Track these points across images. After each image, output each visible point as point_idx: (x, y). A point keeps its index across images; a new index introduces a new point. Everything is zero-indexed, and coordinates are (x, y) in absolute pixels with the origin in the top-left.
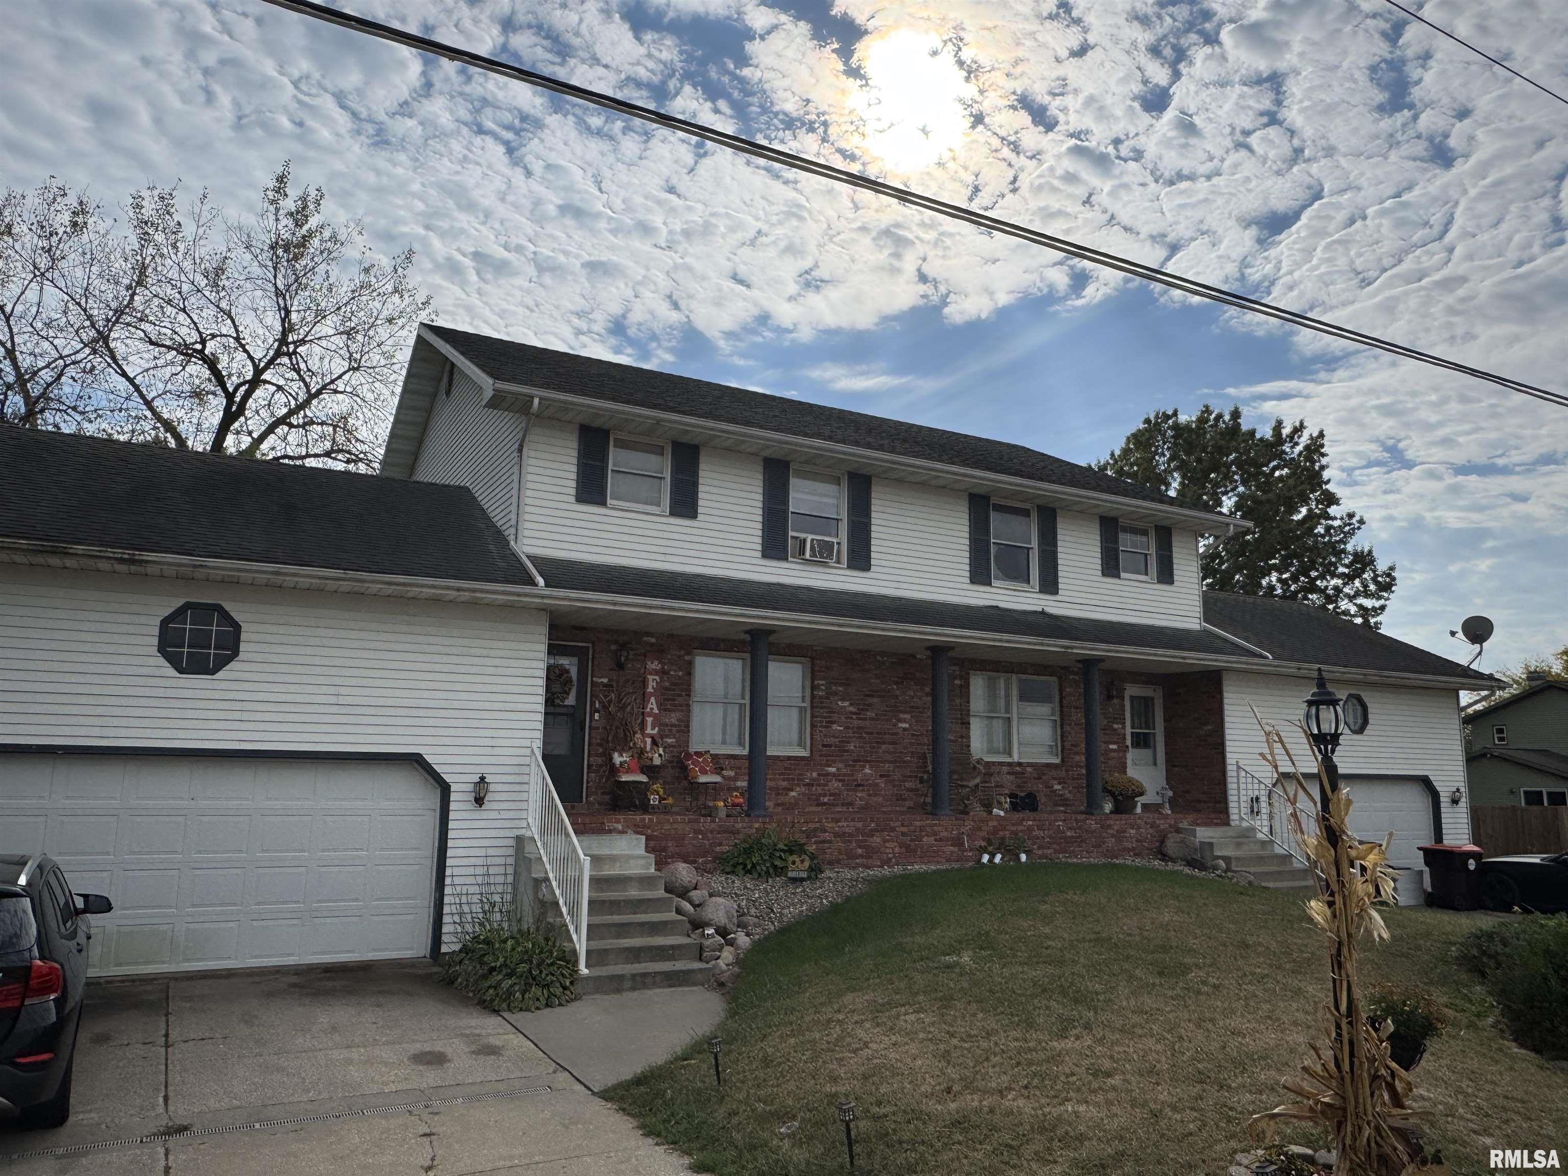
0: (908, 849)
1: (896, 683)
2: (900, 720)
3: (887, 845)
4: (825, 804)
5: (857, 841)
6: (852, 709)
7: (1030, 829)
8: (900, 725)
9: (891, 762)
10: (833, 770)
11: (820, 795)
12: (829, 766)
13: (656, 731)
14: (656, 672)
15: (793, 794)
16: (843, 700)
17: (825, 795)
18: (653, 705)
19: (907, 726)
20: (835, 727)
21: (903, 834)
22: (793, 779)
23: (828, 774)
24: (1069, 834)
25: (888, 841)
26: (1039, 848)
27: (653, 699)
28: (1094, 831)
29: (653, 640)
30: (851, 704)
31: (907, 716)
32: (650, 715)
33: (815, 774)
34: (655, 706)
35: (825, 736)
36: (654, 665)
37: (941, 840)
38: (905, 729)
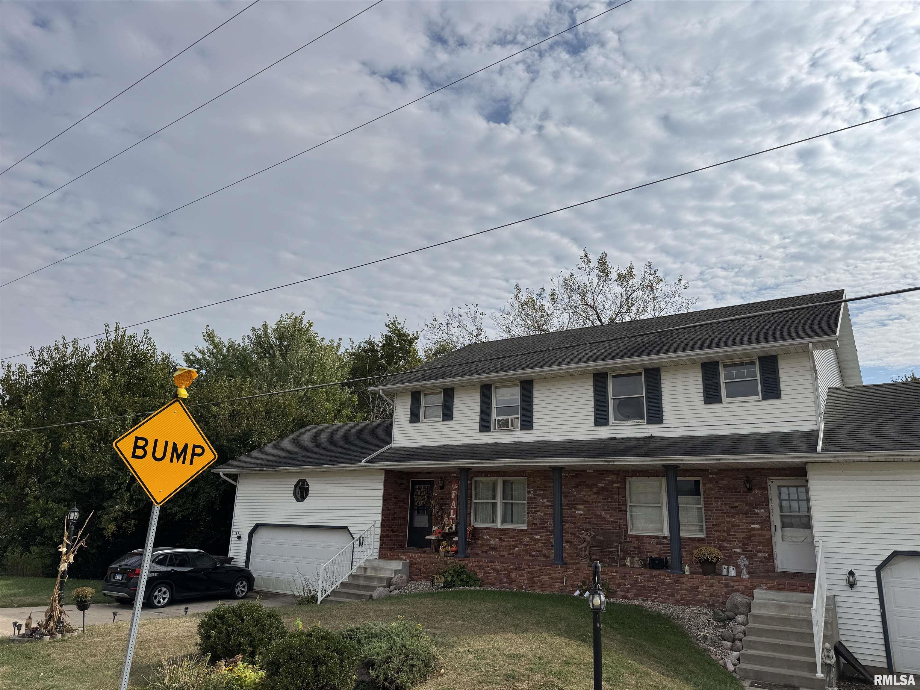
0: (532, 582)
1: (574, 488)
2: (578, 510)
3: (520, 578)
4: (534, 556)
5: (505, 574)
6: (548, 503)
7: (614, 578)
8: (577, 512)
9: (571, 534)
10: (538, 537)
11: (531, 550)
12: (537, 535)
13: (454, 517)
14: (455, 490)
15: (517, 549)
16: (543, 498)
17: (534, 551)
18: (454, 504)
19: (582, 512)
20: (539, 513)
21: (530, 573)
22: (517, 541)
23: (535, 539)
24: (646, 584)
25: (521, 576)
26: (622, 591)
27: (454, 502)
28: (668, 585)
29: (455, 475)
30: (548, 501)
31: (582, 507)
32: (452, 509)
33: (528, 539)
34: (454, 505)
35: (534, 519)
36: (455, 486)
37: (552, 578)
38: (581, 515)
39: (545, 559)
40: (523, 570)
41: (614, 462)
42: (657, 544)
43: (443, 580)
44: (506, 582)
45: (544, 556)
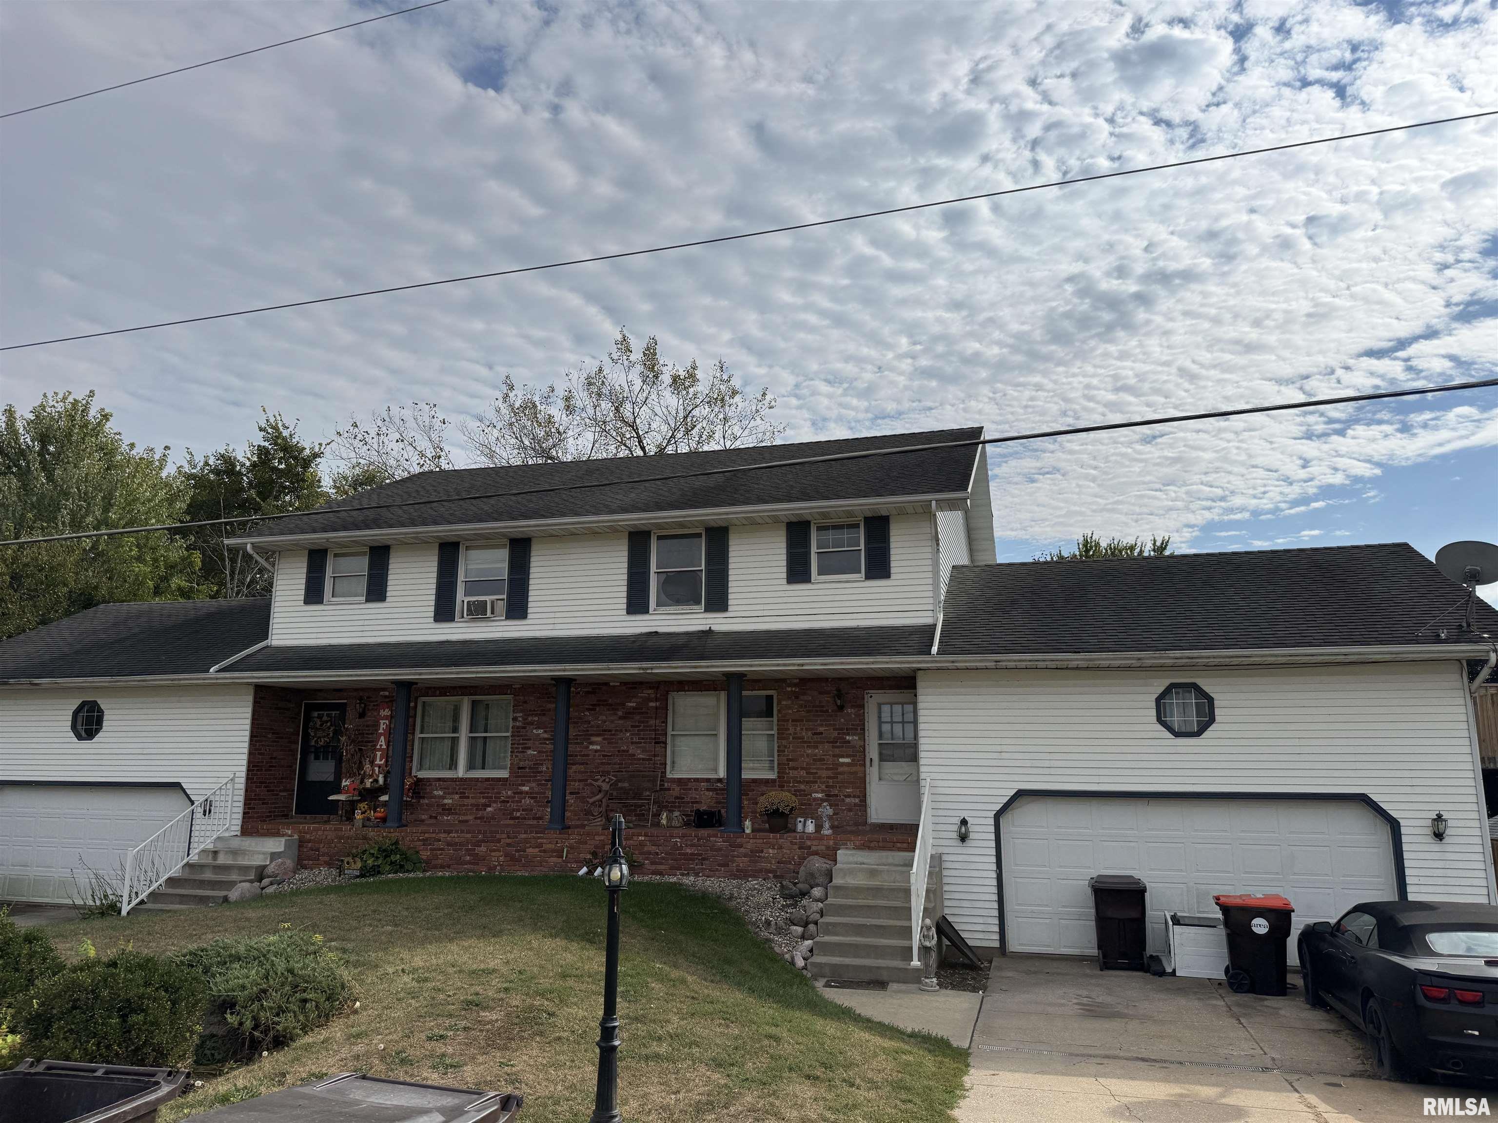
0: (513, 859)
1: (588, 710)
2: (592, 743)
3: (493, 854)
4: (518, 818)
5: (467, 850)
6: (546, 736)
7: (642, 844)
8: (591, 747)
9: (580, 781)
10: (526, 789)
11: (514, 810)
12: (524, 785)
13: (382, 762)
14: (385, 718)
15: (489, 809)
16: (538, 728)
17: (518, 810)
18: (382, 742)
19: (599, 747)
20: (530, 752)
21: (509, 845)
22: (491, 797)
23: (521, 793)
24: (689, 851)
25: (495, 851)
26: (652, 863)
27: (382, 738)
28: (720, 849)
29: (387, 693)
30: (545, 732)
31: (599, 739)
32: (379, 750)
33: (509, 793)
34: (383, 743)
35: (520, 760)
36: (386, 712)
37: (545, 851)
38: (596, 751)
39: (535, 822)
40: (499, 841)
41: (652, 669)
42: (708, 790)
43: (359, 865)
44: (469, 863)
45: (534, 819)
